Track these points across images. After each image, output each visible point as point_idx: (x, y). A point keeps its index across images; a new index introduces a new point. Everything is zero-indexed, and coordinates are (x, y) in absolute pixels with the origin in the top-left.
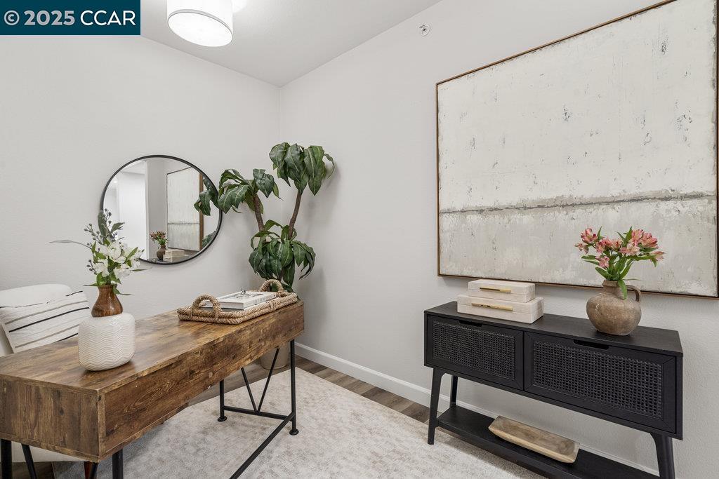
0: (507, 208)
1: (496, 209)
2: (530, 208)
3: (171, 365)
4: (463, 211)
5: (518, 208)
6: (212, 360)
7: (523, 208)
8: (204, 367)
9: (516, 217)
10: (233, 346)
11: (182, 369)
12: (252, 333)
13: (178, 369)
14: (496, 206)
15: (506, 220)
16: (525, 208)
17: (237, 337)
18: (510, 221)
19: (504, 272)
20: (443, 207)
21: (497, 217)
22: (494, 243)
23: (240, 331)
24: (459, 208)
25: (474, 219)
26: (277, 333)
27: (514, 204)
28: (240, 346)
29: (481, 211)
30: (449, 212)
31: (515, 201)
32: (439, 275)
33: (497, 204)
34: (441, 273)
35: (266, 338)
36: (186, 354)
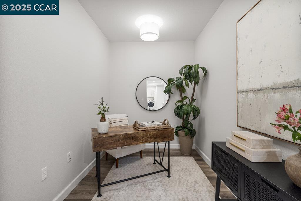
0: (266, 89)
1: (261, 90)
2: (279, 89)
3: (112, 136)
4: (246, 91)
5: (272, 89)
6: (126, 139)
7: (275, 89)
8: (123, 140)
9: (271, 94)
10: (135, 137)
11: (116, 139)
12: (144, 134)
13: (114, 138)
14: (261, 88)
15: (266, 97)
16: (276, 89)
17: (137, 134)
18: (268, 97)
19: (265, 129)
20: (239, 89)
21: (262, 94)
22: (260, 111)
23: (138, 133)
24: (245, 90)
25: (251, 95)
26: (157, 137)
27: (270, 86)
28: (138, 138)
29: (254, 91)
30: (241, 92)
31: (270, 84)
32: (238, 126)
33: (261, 87)
34: (238, 125)
35: (151, 138)
36: (117, 135)
